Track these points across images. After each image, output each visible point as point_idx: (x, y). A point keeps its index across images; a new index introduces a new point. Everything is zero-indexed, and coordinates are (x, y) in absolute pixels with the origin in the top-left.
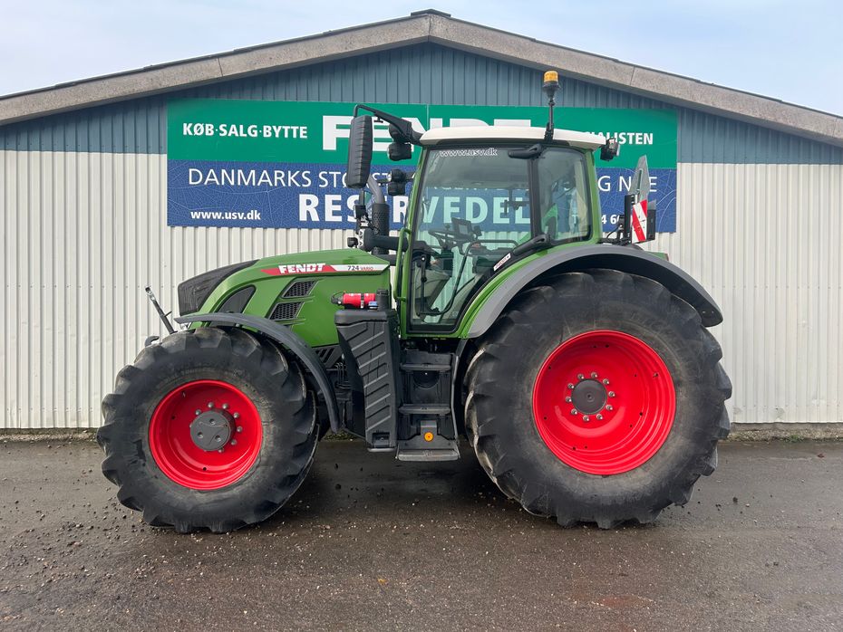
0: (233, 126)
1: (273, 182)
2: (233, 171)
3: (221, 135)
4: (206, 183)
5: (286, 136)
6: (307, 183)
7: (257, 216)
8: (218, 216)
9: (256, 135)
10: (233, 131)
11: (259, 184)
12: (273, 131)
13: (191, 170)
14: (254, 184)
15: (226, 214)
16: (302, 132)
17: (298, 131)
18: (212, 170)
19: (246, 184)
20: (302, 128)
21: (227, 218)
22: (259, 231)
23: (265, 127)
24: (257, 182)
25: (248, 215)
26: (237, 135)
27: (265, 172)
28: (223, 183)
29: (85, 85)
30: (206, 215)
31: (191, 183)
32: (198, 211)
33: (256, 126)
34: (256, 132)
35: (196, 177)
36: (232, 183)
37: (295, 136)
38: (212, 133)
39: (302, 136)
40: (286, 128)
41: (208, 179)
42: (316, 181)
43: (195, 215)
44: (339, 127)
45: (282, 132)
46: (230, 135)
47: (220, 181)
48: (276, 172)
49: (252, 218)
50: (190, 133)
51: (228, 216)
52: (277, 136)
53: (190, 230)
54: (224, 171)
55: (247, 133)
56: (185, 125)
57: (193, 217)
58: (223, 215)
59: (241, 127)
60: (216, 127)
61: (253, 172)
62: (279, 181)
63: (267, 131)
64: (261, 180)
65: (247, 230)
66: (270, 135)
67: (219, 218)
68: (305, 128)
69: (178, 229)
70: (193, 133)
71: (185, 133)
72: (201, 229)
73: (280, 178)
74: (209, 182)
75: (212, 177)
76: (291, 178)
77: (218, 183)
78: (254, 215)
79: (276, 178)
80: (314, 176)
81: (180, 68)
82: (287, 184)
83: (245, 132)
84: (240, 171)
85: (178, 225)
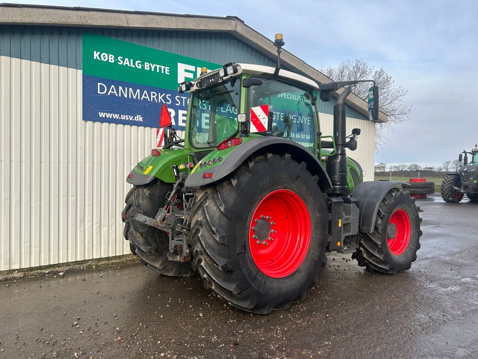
0: (127, 59)
1: (150, 99)
2: (126, 88)
3: (119, 63)
4: (109, 94)
5: (158, 71)
6: (169, 101)
7: (141, 119)
8: (116, 116)
9: (140, 67)
10: (126, 62)
11: (142, 99)
12: (150, 66)
13: (99, 84)
14: (139, 98)
15: (122, 116)
16: (166, 70)
17: (164, 69)
18: (113, 86)
19: (134, 97)
20: (166, 68)
21: (122, 118)
22: (141, 128)
23: (146, 63)
24: (141, 98)
25: (136, 117)
26: (129, 65)
27: (145, 91)
28: (120, 95)
29: (29, 9)
30: (109, 116)
31: (99, 92)
32: (104, 112)
33: (140, 62)
34: (140, 65)
35: (102, 89)
36: (126, 96)
37: (163, 72)
38: (113, 61)
39: (166, 73)
40: (158, 66)
41: (110, 92)
42: (174, 101)
43: (102, 115)
44: (186, 71)
45: (156, 68)
46: (124, 64)
47: (118, 94)
48: (152, 92)
49: (138, 120)
50: (99, 59)
51: (123, 117)
52: (153, 70)
53: (97, 124)
54: (120, 88)
55: (135, 65)
56: (95, 52)
57: (101, 116)
58: (120, 116)
59: (132, 60)
60: (116, 58)
61: (138, 90)
62: (153, 98)
63: (147, 66)
64: (143, 97)
65: (134, 127)
66: (148, 69)
67: (117, 118)
68: (168, 68)
69: (89, 123)
70: (101, 59)
71: (95, 58)
72: (105, 125)
73: (154, 97)
74: (111, 93)
75: (112, 90)
76: (160, 98)
77: (117, 95)
78: (139, 118)
79: (152, 96)
80: (173, 98)
81: (100, 14)
82: (158, 101)
83: (134, 64)
84: (130, 89)
85: (90, 120)
